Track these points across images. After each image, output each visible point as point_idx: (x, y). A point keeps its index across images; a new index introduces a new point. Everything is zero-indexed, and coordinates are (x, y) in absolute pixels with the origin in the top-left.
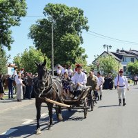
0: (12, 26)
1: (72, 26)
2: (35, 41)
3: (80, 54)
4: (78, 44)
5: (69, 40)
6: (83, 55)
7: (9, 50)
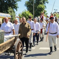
0: (18, 2)
1: (42, 1)
2: (27, 7)
3: (45, 13)
4: (44, 9)
5: (40, 7)
6: (46, 13)
7: (17, 11)
